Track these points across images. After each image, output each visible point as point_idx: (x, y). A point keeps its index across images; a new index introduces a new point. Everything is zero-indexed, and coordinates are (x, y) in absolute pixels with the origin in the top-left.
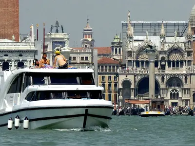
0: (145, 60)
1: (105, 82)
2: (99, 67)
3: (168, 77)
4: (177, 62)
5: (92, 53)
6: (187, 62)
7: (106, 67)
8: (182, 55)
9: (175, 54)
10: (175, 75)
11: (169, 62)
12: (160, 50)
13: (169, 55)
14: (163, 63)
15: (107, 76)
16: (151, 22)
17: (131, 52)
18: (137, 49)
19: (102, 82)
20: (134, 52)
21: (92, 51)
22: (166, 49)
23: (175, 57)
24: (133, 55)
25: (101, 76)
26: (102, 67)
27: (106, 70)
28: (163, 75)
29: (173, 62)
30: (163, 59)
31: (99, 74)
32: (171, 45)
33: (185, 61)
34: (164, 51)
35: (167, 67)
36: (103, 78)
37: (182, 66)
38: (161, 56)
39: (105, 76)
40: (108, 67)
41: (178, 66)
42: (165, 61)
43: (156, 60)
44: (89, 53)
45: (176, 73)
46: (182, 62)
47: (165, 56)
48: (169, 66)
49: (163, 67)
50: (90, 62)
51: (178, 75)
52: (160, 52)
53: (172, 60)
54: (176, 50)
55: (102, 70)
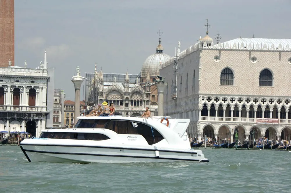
0: (116, 99)
1: (69, 118)
2: (64, 106)
3: (131, 113)
4: (138, 101)
5: (60, 96)
6: (146, 102)
7: (69, 106)
8: (142, 96)
9: (137, 95)
10: (137, 111)
11: (132, 102)
12: (125, 92)
13: (132, 96)
14: (127, 102)
15: (70, 113)
16: (107, 74)
17: (102, 92)
18: (107, 90)
19: (67, 118)
20: (104, 93)
21: (60, 94)
22: (130, 91)
23: (136, 98)
24: (104, 95)
25: (66, 113)
26: (67, 106)
27: (70, 109)
28: (127, 111)
29: (135, 101)
30: (127, 98)
31: (65, 111)
32: (133, 89)
33: (144, 101)
34: (128, 93)
35: (130, 105)
36: (68, 114)
37: (141, 105)
38: (125, 97)
39: (69, 113)
40: (71, 107)
41: (138, 105)
42: (129, 101)
43: (121, 99)
44: (58, 96)
45: (137, 110)
46: (141, 102)
47: (128, 97)
48: (132, 105)
49: (127, 105)
50: (59, 103)
51: (140, 111)
52: (125, 94)
53: (133, 100)
54: (137, 92)
55: (67, 109)
